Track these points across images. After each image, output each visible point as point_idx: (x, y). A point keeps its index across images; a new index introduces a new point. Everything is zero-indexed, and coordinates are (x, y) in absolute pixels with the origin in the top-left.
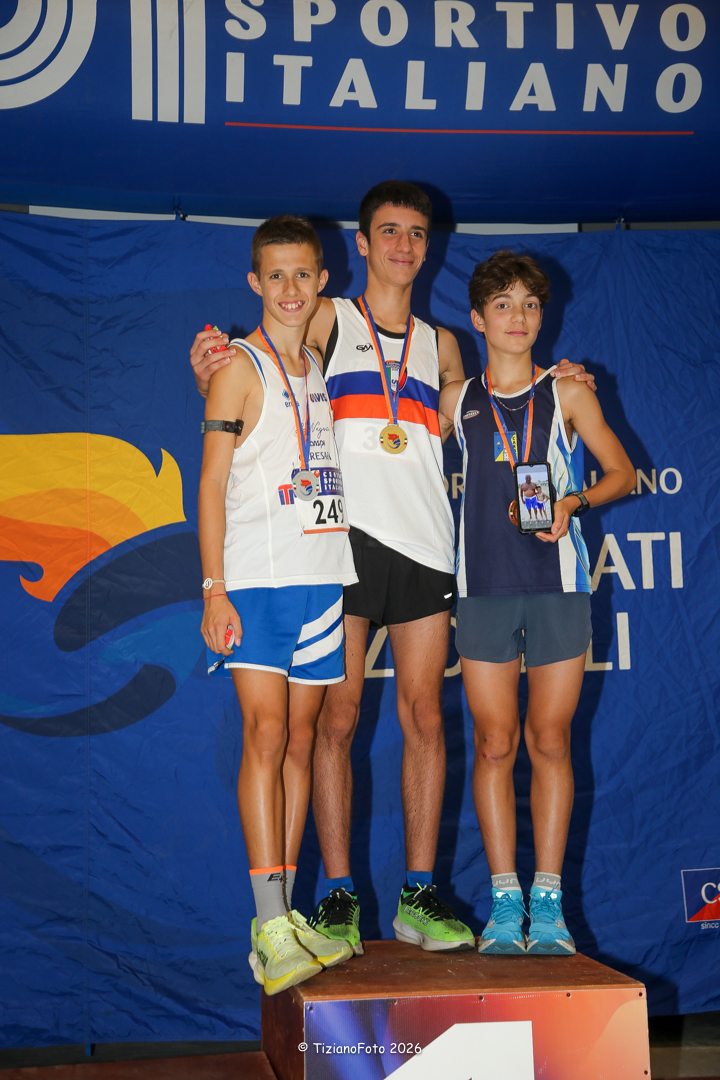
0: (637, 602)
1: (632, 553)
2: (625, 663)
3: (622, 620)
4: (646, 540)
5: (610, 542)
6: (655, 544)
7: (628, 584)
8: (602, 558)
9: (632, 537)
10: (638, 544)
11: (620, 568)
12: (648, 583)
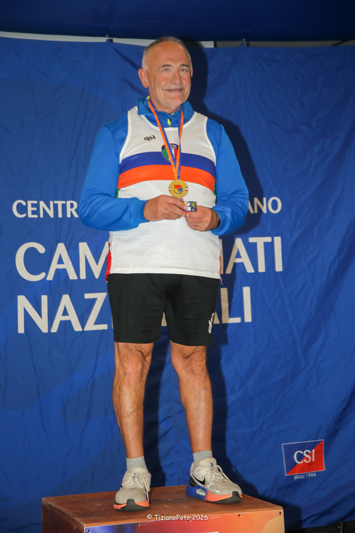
0: (254, 280)
1: (252, 250)
2: (248, 318)
3: (247, 291)
4: (260, 242)
5: (239, 243)
6: (266, 244)
7: (250, 269)
8: (234, 253)
9: (252, 240)
10: (255, 244)
11: (245, 259)
12: (262, 268)
